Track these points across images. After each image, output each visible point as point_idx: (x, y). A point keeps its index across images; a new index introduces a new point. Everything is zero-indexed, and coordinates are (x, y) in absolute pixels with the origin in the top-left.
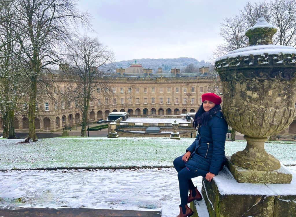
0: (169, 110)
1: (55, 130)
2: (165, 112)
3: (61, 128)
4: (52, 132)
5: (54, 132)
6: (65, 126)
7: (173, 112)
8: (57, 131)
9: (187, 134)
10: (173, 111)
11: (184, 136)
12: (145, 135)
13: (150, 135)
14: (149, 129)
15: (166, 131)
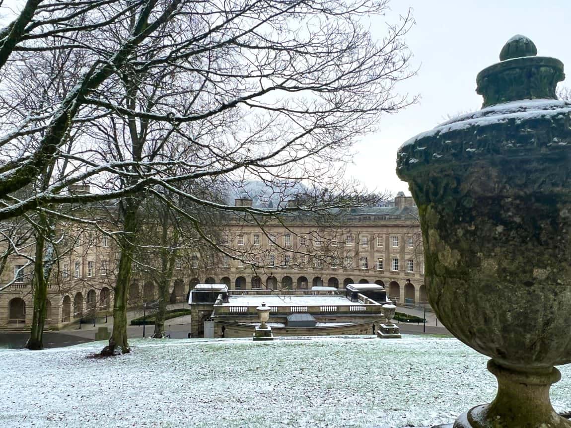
0: (287, 280)
1: (60, 325)
2: (279, 285)
3: (72, 320)
4: (54, 329)
5: (57, 329)
6: (80, 315)
7: (295, 284)
8: (65, 327)
9: (366, 327)
10: (296, 281)
11: (361, 331)
12: (287, 331)
13: (297, 332)
14: (293, 318)
15: (325, 323)
